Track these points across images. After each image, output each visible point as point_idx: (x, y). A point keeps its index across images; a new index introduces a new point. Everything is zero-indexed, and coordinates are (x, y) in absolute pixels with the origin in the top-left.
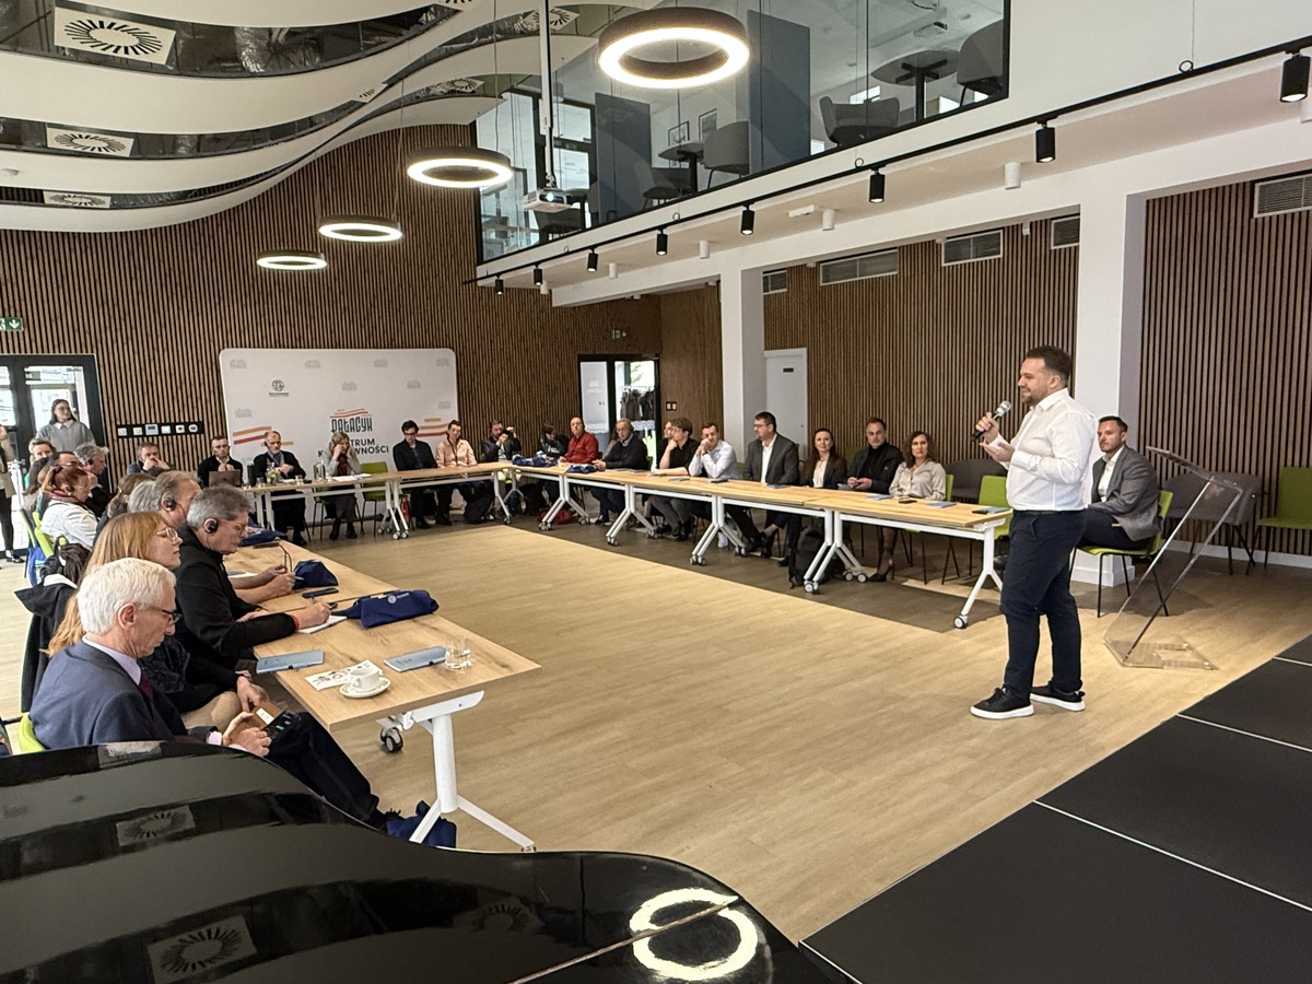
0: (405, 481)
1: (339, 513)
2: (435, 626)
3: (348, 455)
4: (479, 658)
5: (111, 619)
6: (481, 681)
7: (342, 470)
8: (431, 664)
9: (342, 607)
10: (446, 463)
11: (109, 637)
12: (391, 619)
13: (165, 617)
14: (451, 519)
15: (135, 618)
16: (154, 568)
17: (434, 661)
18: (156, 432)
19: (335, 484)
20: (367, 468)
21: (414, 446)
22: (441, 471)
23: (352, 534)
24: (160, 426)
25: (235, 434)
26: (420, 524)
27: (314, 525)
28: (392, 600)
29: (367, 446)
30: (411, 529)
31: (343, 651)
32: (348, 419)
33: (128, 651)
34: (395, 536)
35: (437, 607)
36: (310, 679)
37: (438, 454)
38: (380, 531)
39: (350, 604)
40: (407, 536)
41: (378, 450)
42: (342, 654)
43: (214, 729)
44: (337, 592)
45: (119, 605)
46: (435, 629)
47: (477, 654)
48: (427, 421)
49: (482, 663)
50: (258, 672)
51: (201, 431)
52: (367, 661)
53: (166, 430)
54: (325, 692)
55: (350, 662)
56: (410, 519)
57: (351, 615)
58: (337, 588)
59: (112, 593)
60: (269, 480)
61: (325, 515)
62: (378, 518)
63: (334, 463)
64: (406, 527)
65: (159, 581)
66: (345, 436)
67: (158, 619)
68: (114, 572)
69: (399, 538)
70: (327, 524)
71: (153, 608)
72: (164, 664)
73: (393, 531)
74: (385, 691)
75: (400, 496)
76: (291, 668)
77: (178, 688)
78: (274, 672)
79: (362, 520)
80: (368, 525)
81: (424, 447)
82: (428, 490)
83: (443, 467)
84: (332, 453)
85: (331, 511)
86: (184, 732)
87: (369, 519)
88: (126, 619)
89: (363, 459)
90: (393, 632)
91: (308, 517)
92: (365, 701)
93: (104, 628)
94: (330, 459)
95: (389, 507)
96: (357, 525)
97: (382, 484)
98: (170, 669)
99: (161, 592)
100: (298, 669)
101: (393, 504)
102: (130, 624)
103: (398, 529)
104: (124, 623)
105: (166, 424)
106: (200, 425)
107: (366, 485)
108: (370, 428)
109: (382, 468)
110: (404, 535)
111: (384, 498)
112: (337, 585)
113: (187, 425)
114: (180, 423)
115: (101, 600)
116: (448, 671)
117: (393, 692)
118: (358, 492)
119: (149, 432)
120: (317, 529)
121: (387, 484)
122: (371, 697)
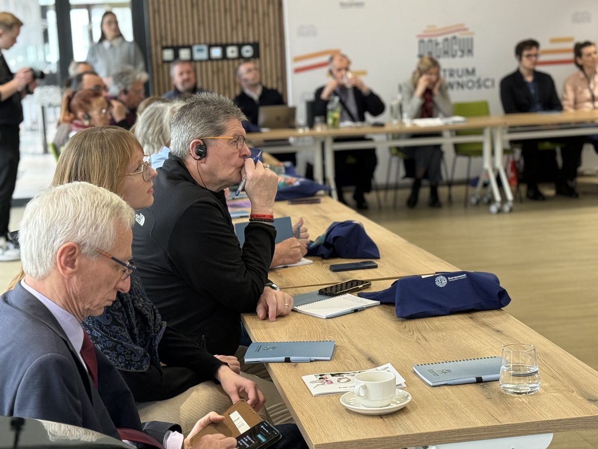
0: (512, 129)
1: (420, 171)
2: (498, 327)
3: (436, 91)
4: (554, 382)
5: (49, 259)
6: (550, 417)
7: (426, 111)
8: (479, 381)
9: (377, 287)
10: (576, 104)
11: (47, 283)
12: (437, 311)
13: (117, 268)
14: (579, 190)
15: (76, 263)
16: (108, 199)
17: (484, 378)
18: (203, 55)
19: (415, 130)
20: (461, 109)
21: (529, 79)
22: (569, 114)
23: (435, 202)
24: (210, 46)
25: (297, 59)
26: (531, 194)
27: (387, 187)
28: (441, 282)
29: (465, 79)
30: (517, 198)
31: (360, 346)
32: (440, 39)
33: (69, 305)
34: (494, 208)
35: (508, 300)
36: (308, 379)
37: (565, 91)
38: (473, 200)
39: (388, 285)
40: (511, 210)
41: (480, 84)
42: (359, 351)
43: (177, 428)
44: (376, 267)
45: (59, 244)
46: (498, 331)
47: (554, 377)
48: (553, 41)
49: (559, 391)
50: (246, 360)
51: (256, 55)
52: (389, 365)
53: (216, 52)
54: (321, 399)
55: (365, 363)
56: (518, 187)
57: (385, 299)
58: (376, 262)
59: (52, 225)
60: (330, 121)
61: (402, 172)
62: (472, 182)
63: (417, 101)
64: (510, 196)
65: (110, 217)
66: (435, 64)
67: (105, 269)
68: (58, 198)
69: (500, 211)
70: (404, 187)
71: (100, 253)
72: (126, 333)
73: (491, 201)
74: (402, 410)
75: (505, 152)
76: (287, 360)
77: (141, 367)
78: (267, 363)
79: (450, 184)
80: (458, 191)
81: (544, 81)
82: (547, 145)
83: (571, 110)
84: (415, 86)
85: (410, 167)
86: (136, 424)
87: (460, 183)
88: (66, 263)
89: (456, 96)
90: (438, 330)
91: (380, 175)
92: (371, 420)
93: (41, 271)
94: (412, 94)
95: (487, 165)
96: (443, 191)
97: (479, 131)
98: (135, 341)
99: (111, 233)
100: (296, 363)
101: (493, 163)
102: (69, 270)
103: (498, 197)
104: (63, 268)
105: (216, 45)
106: (256, 46)
107: (458, 133)
108: (470, 52)
109: (482, 109)
110: (507, 208)
111: (480, 153)
112: (378, 258)
113: (240, 46)
114: (232, 45)
115: (40, 234)
116: (503, 395)
117: (414, 414)
118: (447, 142)
119: (198, 56)
120: (391, 194)
121: (487, 132)
122: (381, 416)
